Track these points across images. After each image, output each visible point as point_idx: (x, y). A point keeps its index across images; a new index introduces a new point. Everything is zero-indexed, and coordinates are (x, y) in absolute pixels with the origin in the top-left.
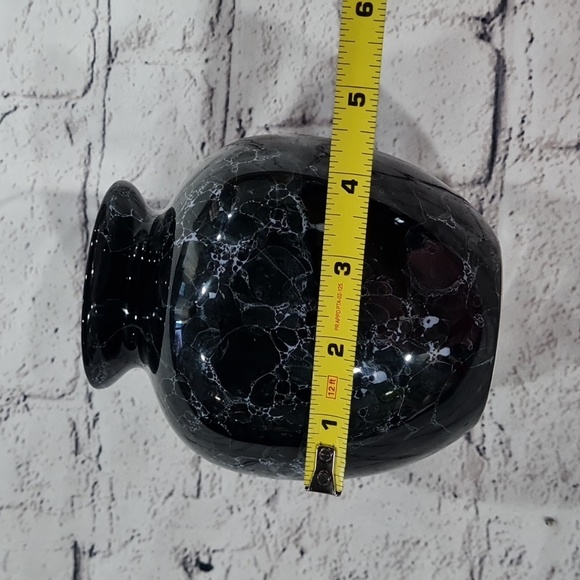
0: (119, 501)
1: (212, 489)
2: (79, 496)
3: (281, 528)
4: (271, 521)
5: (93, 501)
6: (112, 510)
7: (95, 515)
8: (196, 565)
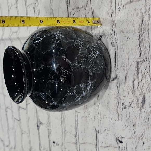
0: (102, 119)
1: (121, 119)
2: (95, 116)
3: (137, 134)
4: (135, 132)
5: (98, 118)
6: (101, 121)
7: (98, 122)
8: (119, 141)
